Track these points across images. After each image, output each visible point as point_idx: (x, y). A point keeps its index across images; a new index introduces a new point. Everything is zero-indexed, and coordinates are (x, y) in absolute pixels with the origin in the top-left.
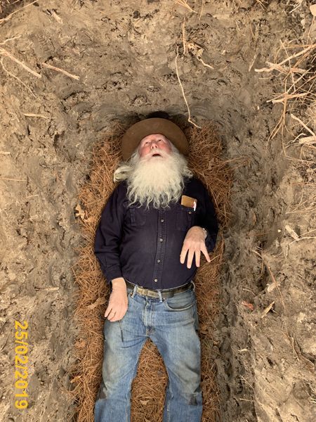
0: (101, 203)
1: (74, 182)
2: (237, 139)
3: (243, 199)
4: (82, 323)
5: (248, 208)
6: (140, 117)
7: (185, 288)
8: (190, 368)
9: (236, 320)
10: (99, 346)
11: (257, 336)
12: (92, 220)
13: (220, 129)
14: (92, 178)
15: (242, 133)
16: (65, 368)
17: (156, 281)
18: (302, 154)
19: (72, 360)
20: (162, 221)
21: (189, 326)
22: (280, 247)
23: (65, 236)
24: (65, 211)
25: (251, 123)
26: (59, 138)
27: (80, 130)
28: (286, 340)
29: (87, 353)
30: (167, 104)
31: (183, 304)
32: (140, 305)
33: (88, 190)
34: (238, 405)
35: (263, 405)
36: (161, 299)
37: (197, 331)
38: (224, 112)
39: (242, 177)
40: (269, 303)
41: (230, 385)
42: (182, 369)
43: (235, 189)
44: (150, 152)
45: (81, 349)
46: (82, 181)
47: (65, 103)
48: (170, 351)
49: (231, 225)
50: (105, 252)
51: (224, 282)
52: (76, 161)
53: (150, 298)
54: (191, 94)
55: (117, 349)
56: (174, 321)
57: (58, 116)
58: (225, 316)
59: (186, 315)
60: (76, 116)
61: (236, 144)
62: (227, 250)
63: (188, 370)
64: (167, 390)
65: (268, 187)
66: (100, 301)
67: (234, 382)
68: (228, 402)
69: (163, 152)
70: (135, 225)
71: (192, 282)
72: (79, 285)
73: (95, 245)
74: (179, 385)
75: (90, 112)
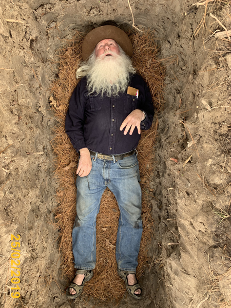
0: (68, 95)
1: (47, 79)
2: (169, 42)
3: (172, 88)
4: (60, 180)
5: (176, 95)
6: (95, 26)
7: (131, 154)
8: (134, 205)
9: (166, 172)
10: (73, 195)
11: (180, 179)
12: (62, 108)
13: (156, 35)
14: (60, 76)
15: (173, 37)
16: (50, 209)
17: (111, 149)
18: (217, 47)
19: (55, 204)
20: (114, 106)
21: (134, 178)
22: (197, 118)
23: (44, 119)
24: (42, 100)
25: (180, 27)
26: (34, 43)
27: (49, 37)
28: (199, 178)
29: (65, 199)
30: (116, 14)
31: (130, 164)
32: (100, 166)
33: (58, 86)
34: (166, 226)
35: (182, 220)
36: (114, 161)
37: (139, 181)
38: (159, 20)
39: (172, 72)
40: (188, 157)
41: (161, 214)
42: (129, 206)
43: (167, 82)
44: (104, 53)
45: (60, 197)
46: (53, 79)
47: (36, 13)
48: (122, 195)
49: (164, 109)
50: (73, 131)
51: (157, 149)
52: (48, 63)
53: (107, 161)
54: (134, 5)
55: (86, 195)
56: (124, 175)
57: (31, 23)
58: (158, 172)
59: (132, 172)
60: (45, 25)
61: (168, 46)
62: (160, 127)
63: (133, 206)
64: (119, 220)
65: (191, 76)
66: (72, 165)
67: (164, 212)
68: (159, 225)
69: (114, 53)
70: (94, 110)
71: (135, 150)
72: (56, 154)
73: (65, 126)
74: (127, 217)
75: (56, 21)
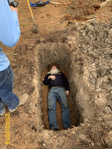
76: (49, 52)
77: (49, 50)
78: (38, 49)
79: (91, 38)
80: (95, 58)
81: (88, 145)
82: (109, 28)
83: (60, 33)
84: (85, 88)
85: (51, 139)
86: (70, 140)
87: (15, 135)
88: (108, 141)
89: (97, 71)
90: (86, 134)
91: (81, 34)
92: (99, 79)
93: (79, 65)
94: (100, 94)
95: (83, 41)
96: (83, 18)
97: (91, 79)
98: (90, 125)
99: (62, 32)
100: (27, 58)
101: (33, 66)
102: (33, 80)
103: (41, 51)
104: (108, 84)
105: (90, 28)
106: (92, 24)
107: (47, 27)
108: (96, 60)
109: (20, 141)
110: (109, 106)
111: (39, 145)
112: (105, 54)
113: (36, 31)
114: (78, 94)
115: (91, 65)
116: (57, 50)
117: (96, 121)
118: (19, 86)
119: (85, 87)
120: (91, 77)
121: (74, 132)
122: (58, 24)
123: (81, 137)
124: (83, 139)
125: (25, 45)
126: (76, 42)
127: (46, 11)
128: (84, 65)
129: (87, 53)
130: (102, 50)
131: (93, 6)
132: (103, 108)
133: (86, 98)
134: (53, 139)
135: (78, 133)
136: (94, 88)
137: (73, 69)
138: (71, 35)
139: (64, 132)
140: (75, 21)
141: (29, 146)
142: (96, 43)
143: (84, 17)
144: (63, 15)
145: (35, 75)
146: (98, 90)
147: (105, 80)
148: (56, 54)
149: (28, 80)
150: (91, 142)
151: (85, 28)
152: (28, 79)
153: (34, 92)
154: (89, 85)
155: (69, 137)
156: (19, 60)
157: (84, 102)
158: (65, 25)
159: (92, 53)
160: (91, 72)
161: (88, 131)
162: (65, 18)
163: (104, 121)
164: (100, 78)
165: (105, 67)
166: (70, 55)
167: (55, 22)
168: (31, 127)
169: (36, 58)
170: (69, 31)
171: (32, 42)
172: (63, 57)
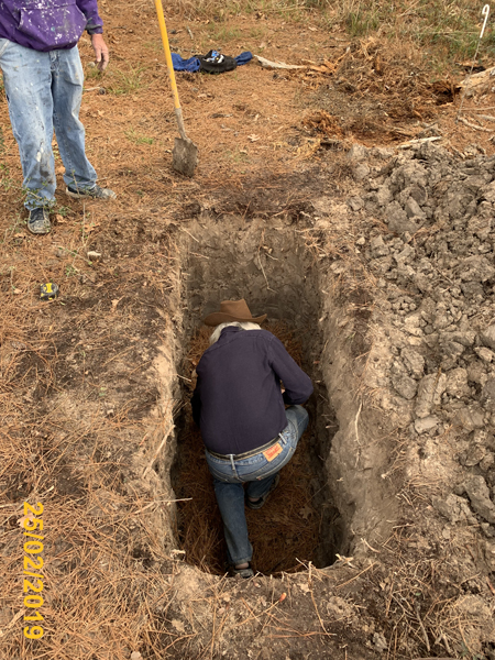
76: (232, 258)
77: (231, 251)
78: (188, 241)
79: (410, 214)
80: (423, 293)
81: (362, 643)
82: (487, 176)
83: (283, 182)
84: (369, 413)
85: (206, 603)
86: (289, 617)
87: (59, 572)
88: (445, 637)
89: (425, 349)
90: (355, 600)
91: (370, 194)
92: (430, 379)
93: (352, 320)
94: (430, 443)
95: (375, 220)
96: (385, 132)
97: (398, 379)
98: (375, 566)
99: (293, 179)
100: (140, 273)
101: (161, 307)
102: (156, 361)
103: (199, 251)
104: (467, 403)
105: (409, 171)
106: (420, 156)
107: (232, 156)
108: (424, 302)
109: (77, 597)
110: (464, 494)
111: (156, 623)
112: (463, 281)
113: (186, 167)
114: (340, 441)
115: (403, 322)
116: (266, 251)
117: (404, 552)
118: (97, 381)
119: (370, 410)
120: (396, 369)
121: (305, 587)
122: (278, 147)
123: (335, 608)
124: (341, 619)
125: (135, 220)
126: (347, 226)
127: (233, 92)
128: (375, 318)
129: (390, 270)
130: (452, 264)
131: (429, 88)
132: (436, 500)
133: (371, 455)
134: (216, 606)
135: (323, 593)
136: (408, 417)
137: (328, 334)
138: (328, 195)
139: (265, 583)
140: (351, 138)
141: (112, 621)
142: (432, 232)
143: (388, 126)
144: (305, 112)
145: (167, 342)
146: (421, 426)
147: (455, 388)
148: (262, 266)
149: (134, 361)
150: (376, 635)
151: (391, 169)
152: (136, 357)
153: (156, 410)
154: (385, 403)
155: (284, 604)
156: (107, 276)
157: (360, 476)
158: (308, 153)
159: (411, 272)
160: (399, 350)
161: (366, 589)
162: (311, 126)
163: (436, 552)
164: (435, 374)
165: (458, 334)
166: (316, 278)
167: (270, 138)
168: (130, 549)
169: (178, 274)
170: (323, 177)
171: (165, 208)
172: (289, 282)
